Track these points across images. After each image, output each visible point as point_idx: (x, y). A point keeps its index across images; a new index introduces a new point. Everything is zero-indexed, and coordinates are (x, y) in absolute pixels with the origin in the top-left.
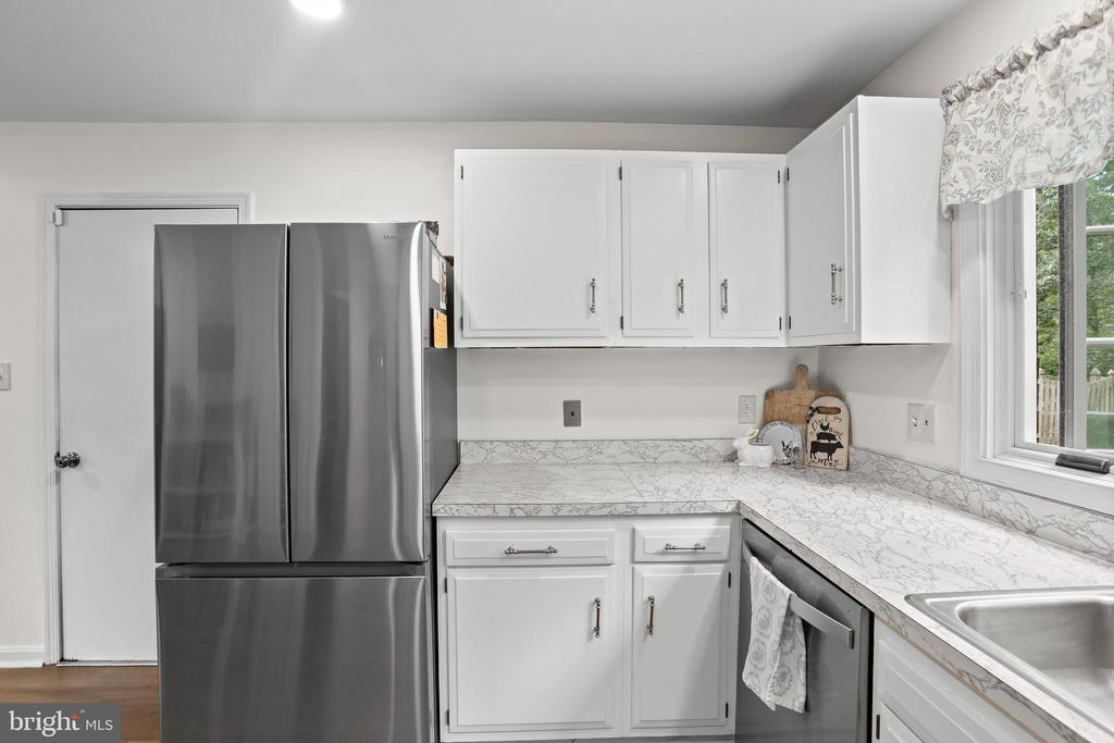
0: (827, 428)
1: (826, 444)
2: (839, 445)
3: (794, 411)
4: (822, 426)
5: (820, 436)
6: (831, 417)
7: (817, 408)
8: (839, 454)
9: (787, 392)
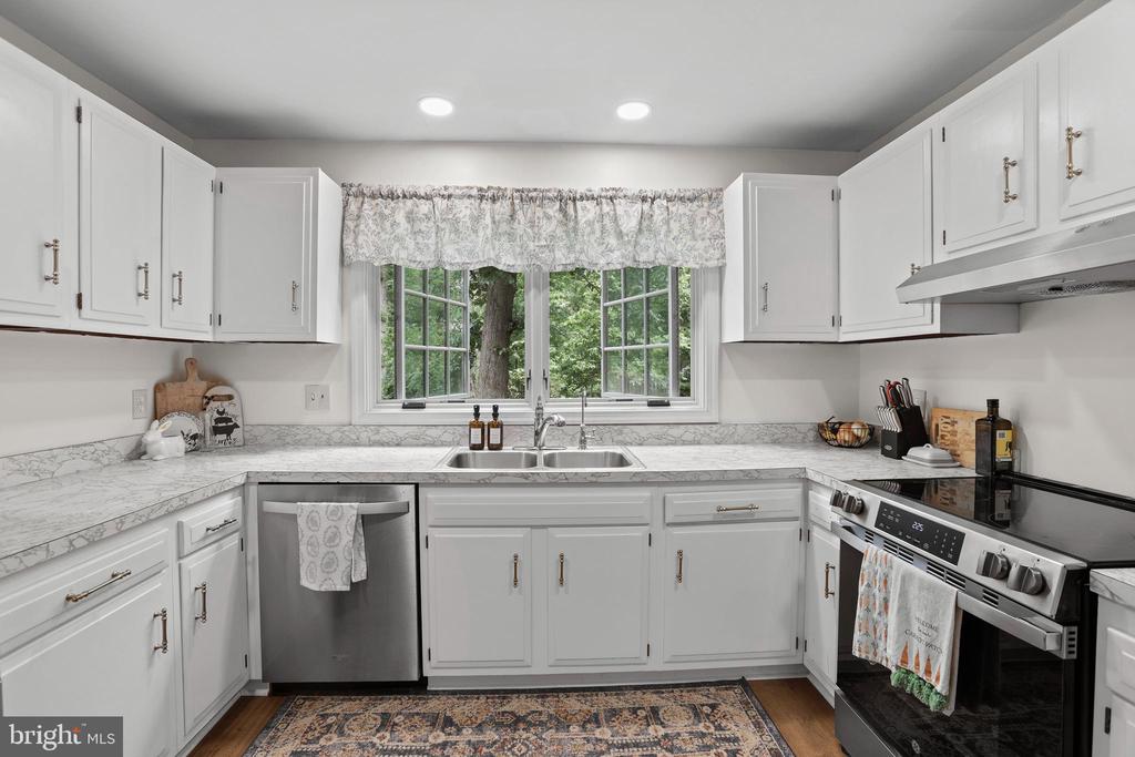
0: (223, 412)
1: (224, 426)
2: (236, 426)
3: (187, 402)
4: (218, 412)
5: (217, 421)
6: (226, 403)
7: (213, 397)
8: (236, 433)
9: (178, 384)
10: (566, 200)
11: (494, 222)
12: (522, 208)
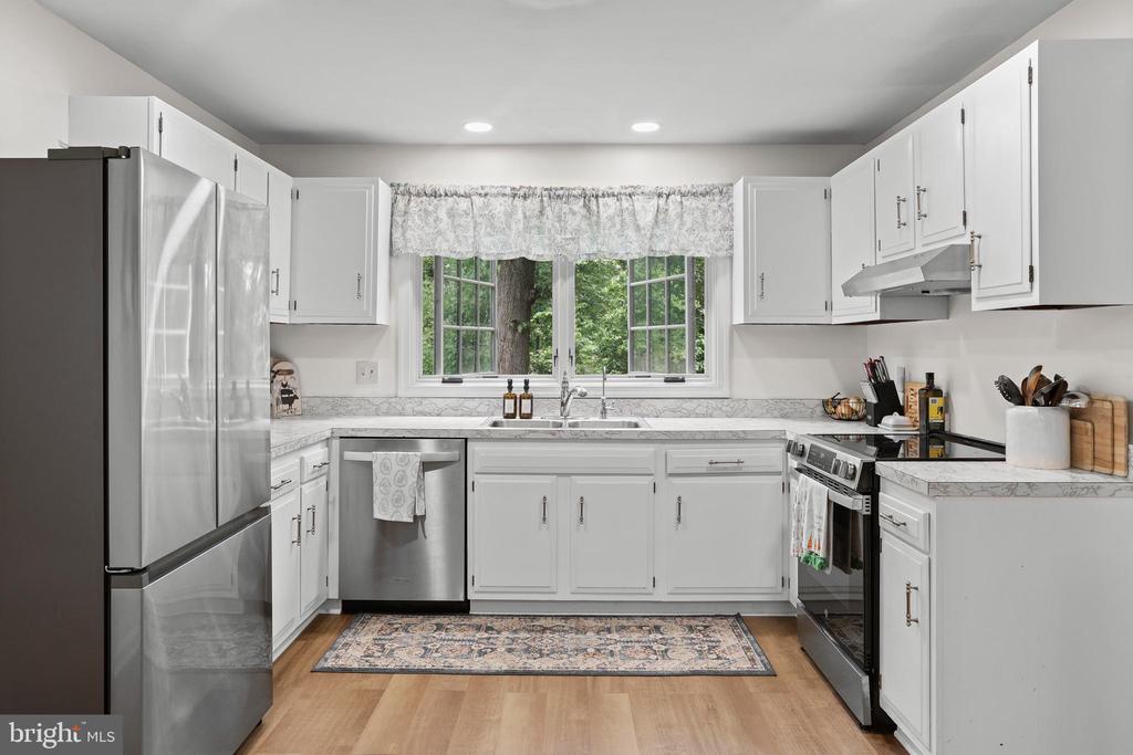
0: (286, 385)
1: (287, 397)
2: (296, 397)
4: (283, 385)
5: (282, 392)
6: (288, 377)
7: (277, 371)
8: (296, 403)
10: (589, 198)
11: (525, 217)
12: (550, 205)
